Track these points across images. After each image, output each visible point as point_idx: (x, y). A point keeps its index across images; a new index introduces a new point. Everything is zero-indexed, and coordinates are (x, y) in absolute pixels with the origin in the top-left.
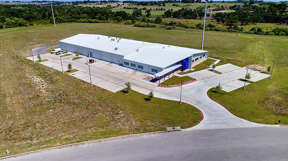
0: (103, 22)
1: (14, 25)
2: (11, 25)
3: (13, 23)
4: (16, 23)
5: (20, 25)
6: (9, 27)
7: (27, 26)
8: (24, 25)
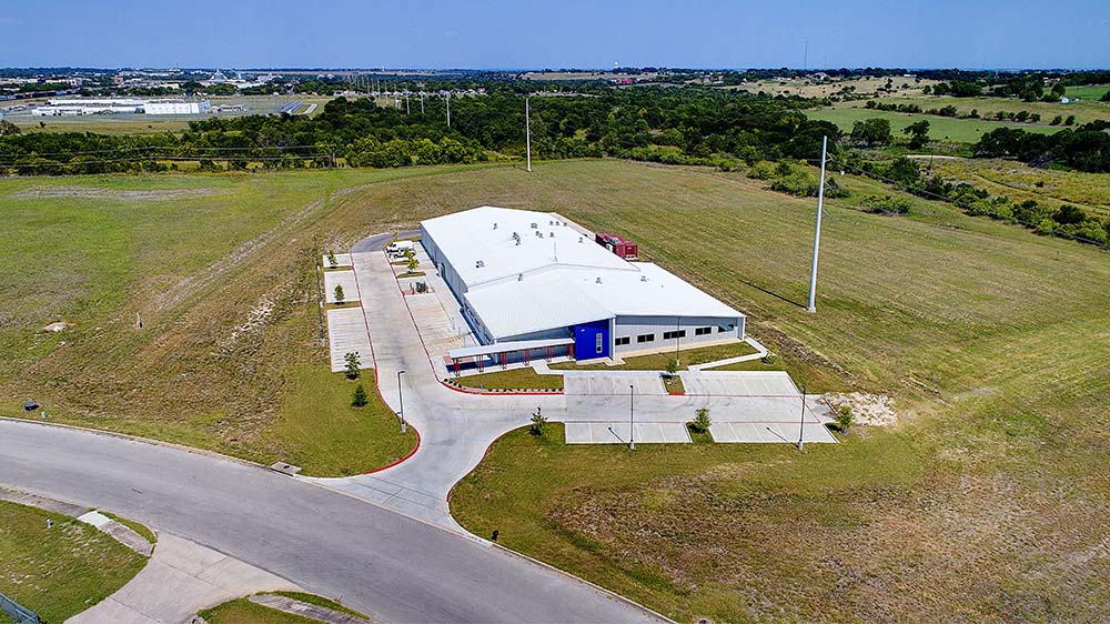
0: (696, 164)
1: (437, 158)
2: (430, 158)
3: (435, 153)
4: (444, 152)
5: (453, 159)
6: (424, 164)
7: (468, 163)
8: (462, 158)
